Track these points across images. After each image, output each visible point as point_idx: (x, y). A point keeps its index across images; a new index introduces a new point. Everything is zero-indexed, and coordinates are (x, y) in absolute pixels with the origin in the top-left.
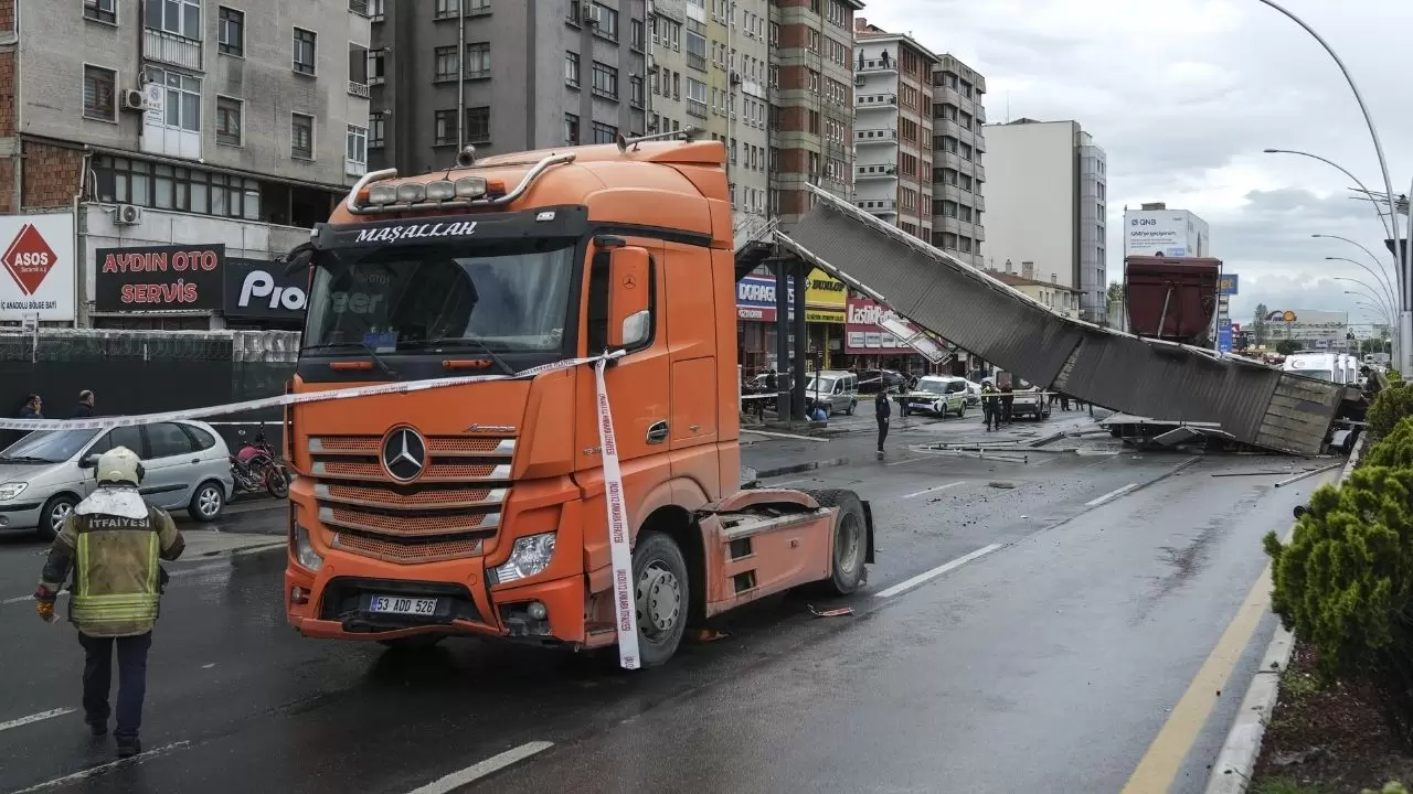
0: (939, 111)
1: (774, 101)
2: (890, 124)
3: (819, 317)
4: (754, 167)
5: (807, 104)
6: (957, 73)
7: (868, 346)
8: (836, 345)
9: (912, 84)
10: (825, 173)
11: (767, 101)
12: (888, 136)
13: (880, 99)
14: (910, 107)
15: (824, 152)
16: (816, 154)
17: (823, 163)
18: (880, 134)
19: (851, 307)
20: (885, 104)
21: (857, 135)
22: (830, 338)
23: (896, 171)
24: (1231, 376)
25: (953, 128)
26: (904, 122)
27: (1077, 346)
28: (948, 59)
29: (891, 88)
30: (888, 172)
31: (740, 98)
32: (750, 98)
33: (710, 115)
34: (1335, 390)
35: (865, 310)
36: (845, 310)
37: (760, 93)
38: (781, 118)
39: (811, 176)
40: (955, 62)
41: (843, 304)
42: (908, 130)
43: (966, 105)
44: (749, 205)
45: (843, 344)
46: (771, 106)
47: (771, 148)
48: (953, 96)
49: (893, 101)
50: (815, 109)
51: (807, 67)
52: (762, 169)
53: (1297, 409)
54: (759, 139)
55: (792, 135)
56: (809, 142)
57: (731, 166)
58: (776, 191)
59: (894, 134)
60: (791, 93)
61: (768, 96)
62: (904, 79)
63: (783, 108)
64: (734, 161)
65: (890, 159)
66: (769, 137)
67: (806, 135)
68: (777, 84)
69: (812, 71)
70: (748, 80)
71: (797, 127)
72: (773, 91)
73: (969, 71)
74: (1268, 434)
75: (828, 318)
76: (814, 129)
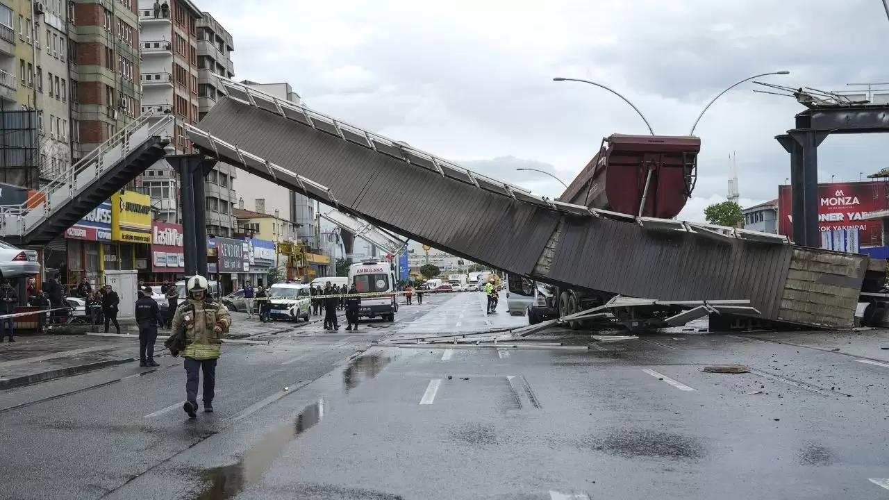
0: (202, 61)
1: (72, 36)
2: (165, 69)
3: (131, 237)
4: (58, 97)
5: (102, 40)
6: (213, 29)
7: (170, 265)
8: (143, 264)
9: (183, 35)
10: (121, 107)
11: (67, 35)
12: (164, 79)
13: (157, 45)
14: (182, 56)
15: (118, 87)
16: (112, 88)
17: (118, 97)
18: (158, 77)
19: (156, 228)
20: (160, 51)
21: (144, 77)
22: (137, 257)
23: (172, 111)
24: (737, 253)
25: (213, 77)
26: (177, 69)
27: (556, 230)
28: (206, 16)
29: (165, 37)
30: (166, 112)
31: (43, 29)
32: (52, 31)
33: (17, 40)
34: (858, 261)
35: (166, 232)
36: (151, 232)
37: (60, 26)
38: (80, 53)
39: (108, 108)
40: (212, 20)
41: (148, 226)
42: (179, 76)
43: (220, 59)
44: (54, 132)
45: (150, 262)
46: (69, 40)
47: (70, 79)
48: (212, 49)
49: (168, 48)
50: (110, 46)
51: (102, 5)
52: (64, 99)
53: (819, 282)
54: (61, 70)
55: (90, 68)
56: (106, 77)
57: (38, 94)
58: (76, 121)
59: (170, 79)
60: (88, 29)
61: (67, 29)
62: (176, 29)
63: (80, 44)
64: (40, 89)
65: (167, 100)
66: (69, 67)
67: (103, 70)
68: (73, 20)
69: (106, 10)
70: (49, 12)
71: (94, 61)
72: (71, 26)
73: (222, 30)
74: (789, 309)
75: (138, 238)
76: (110, 65)
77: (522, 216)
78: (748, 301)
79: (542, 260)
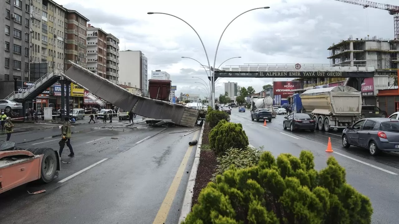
0: (108, 47)
1: (66, 42)
2: (96, 49)
3: (77, 95)
4: (60, 58)
5: (74, 43)
6: (112, 38)
7: (90, 102)
8: (81, 102)
9: (101, 40)
10: (79, 60)
11: (64, 42)
12: (95, 52)
13: (93, 43)
14: (101, 46)
15: (79, 55)
16: (77, 56)
17: (78, 57)
18: (93, 51)
19: (85, 93)
20: (95, 44)
21: (87, 51)
22: (80, 100)
23: (97, 60)
24: (174, 108)
25: (111, 51)
26: (100, 50)
27: (137, 101)
28: (110, 34)
29: (96, 41)
30: (95, 61)
31: (56, 41)
32: (59, 41)
33: (48, 44)
34: (198, 111)
35: (89, 93)
36: (84, 94)
37: (62, 40)
38: (67, 46)
39: (75, 61)
40: (112, 36)
41: (83, 92)
42: (100, 51)
43: (115, 46)
44: (59, 67)
45: (83, 102)
46: (65, 43)
47: (65, 53)
48: (112, 43)
49: (96, 44)
50: (77, 44)
51: (74, 34)
52: (62, 59)
53: (189, 116)
54: (62, 51)
55: (70, 50)
56: (75, 52)
57: (54, 58)
58: (66, 64)
59: (97, 52)
60: (71, 40)
61: (64, 40)
62: (99, 39)
63: (68, 44)
64: (55, 57)
65: (96, 58)
66: (64, 51)
67: (74, 51)
68: (67, 38)
69: (76, 35)
70: (59, 37)
71: (72, 49)
72: (66, 40)
73: (115, 38)
74: (183, 122)
75: (79, 95)
76: (76, 49)
77: (130, 98)
78: (171, 120)
79: (133, 109)
